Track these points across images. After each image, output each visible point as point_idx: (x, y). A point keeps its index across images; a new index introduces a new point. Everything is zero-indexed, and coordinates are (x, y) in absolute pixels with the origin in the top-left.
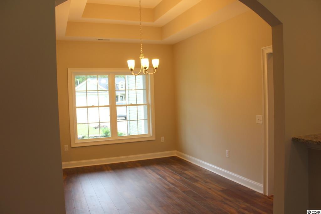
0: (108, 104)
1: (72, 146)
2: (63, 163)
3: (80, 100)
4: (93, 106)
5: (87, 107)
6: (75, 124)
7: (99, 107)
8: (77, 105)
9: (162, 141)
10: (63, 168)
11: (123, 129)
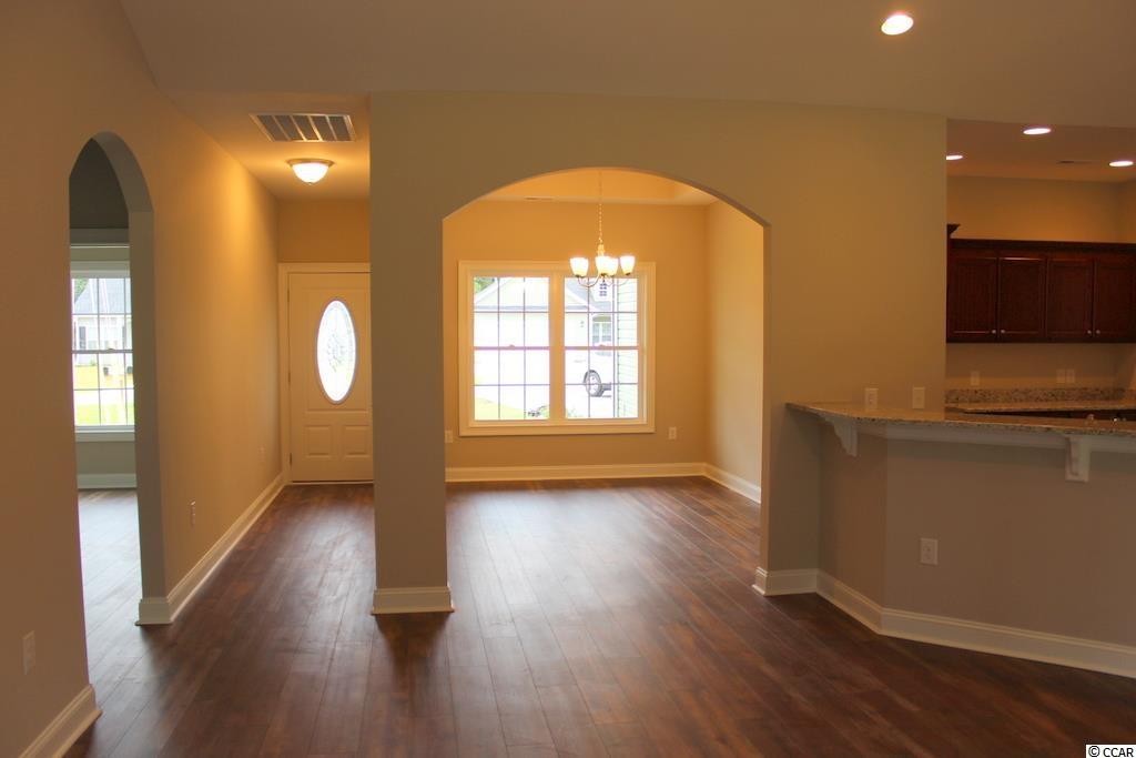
0: (546, 344)
1: (463, 433)
2: (447, 470)
3: (484, 330)
4: (512, 348)
5: (499, 349)
6: (471, 386)
7: (525, 348)
8: (477, 343)
9: (670, 438)
10: (447, 480)
11: (581, 407)
